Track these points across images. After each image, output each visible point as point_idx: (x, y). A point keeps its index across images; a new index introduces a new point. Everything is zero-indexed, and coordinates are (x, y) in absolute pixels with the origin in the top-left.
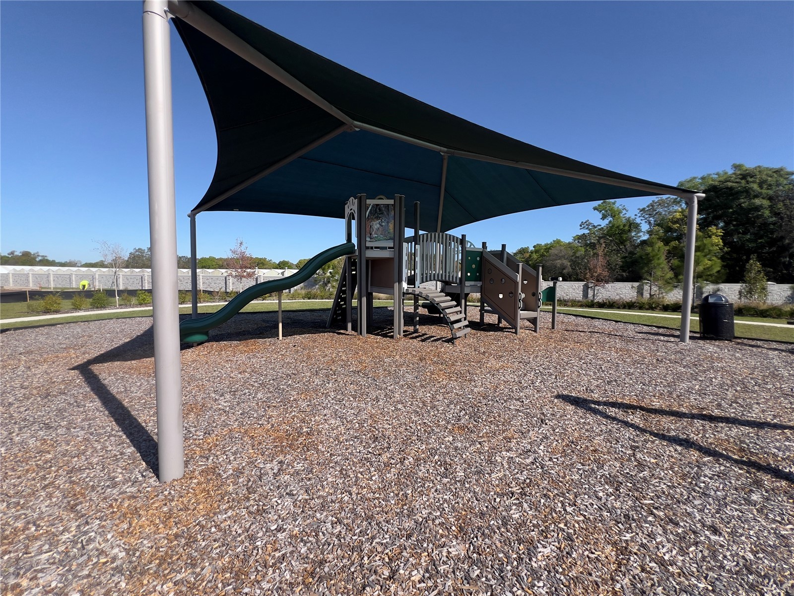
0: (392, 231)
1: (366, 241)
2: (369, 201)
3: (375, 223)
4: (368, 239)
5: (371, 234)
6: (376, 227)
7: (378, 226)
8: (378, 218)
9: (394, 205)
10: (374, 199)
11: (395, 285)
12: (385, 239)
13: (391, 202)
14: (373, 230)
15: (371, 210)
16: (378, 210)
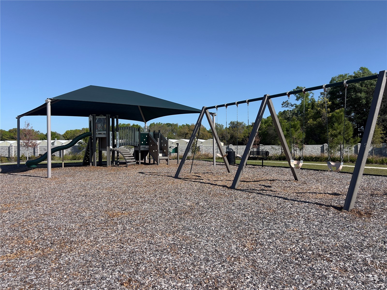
0: (105, 127)
1: (96, 131)
2: (96, 117)
3: (99, 125)
4: (97, 131)
5: (98, 129)
6: (99, 126)
7: (100, 126)
8: (100, 123)
9: (106, 118)
10: (99, 116)
11: (107, 147)
12: (103, 131)
13: (105, 117)
14: (98, 127)
15: (97, 120)
16: (100, 120)
